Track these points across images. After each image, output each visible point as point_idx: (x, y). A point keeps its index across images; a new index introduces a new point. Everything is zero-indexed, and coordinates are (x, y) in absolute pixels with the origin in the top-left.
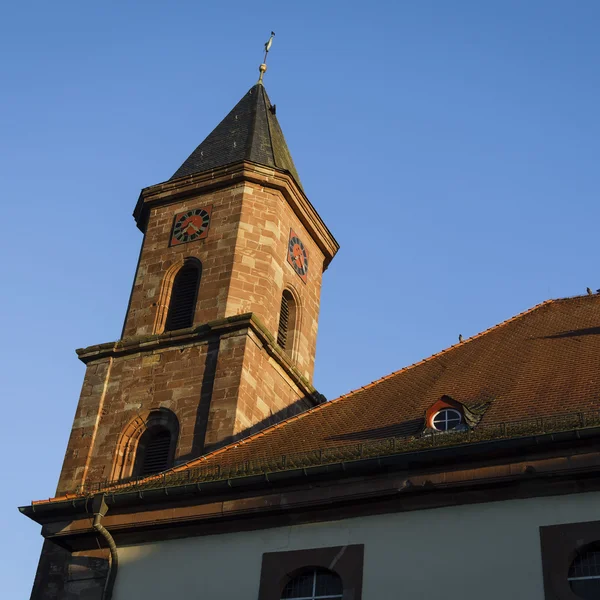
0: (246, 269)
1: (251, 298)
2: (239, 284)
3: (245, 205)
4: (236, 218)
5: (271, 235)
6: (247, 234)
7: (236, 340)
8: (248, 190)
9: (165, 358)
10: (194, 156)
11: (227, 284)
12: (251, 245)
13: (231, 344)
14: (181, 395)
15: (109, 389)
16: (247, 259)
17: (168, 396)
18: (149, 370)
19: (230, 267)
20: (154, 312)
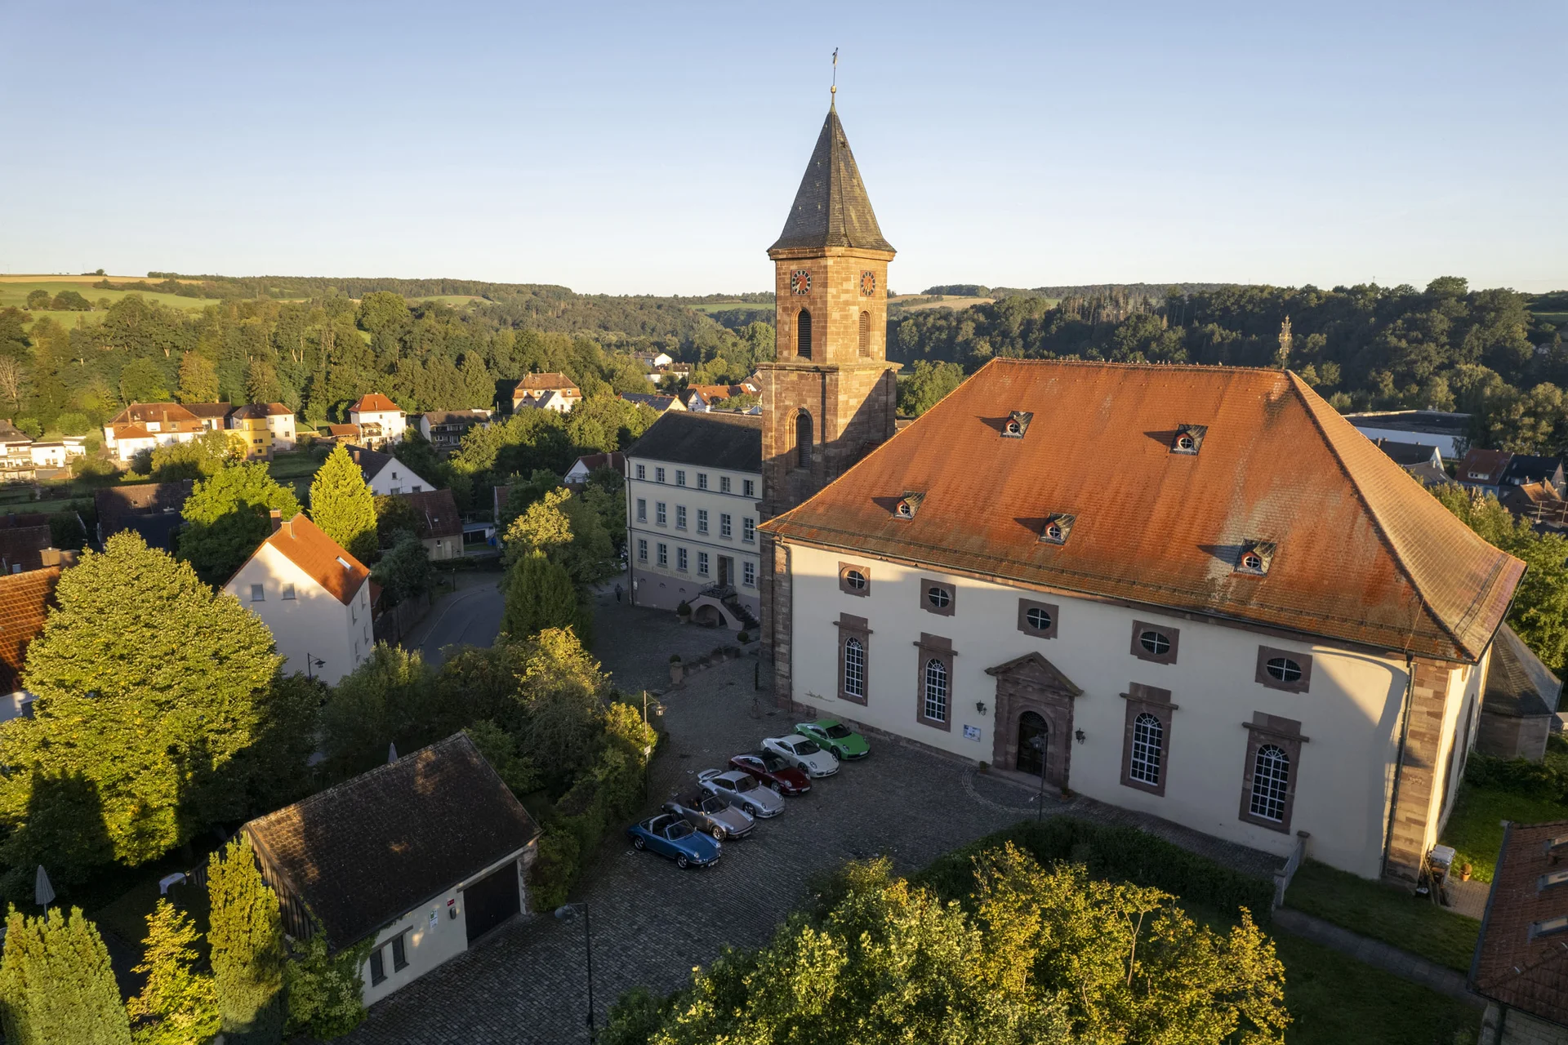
0: (835, 321)
1: (840, 340)
2: (832, 333)
3: (829, 275)
4: (825, 285)
5: (847, 291)
6: (833, 297)
7: (833, 377)
8: (830, 262)
9: (801, 377)
10: (795, 207)
11: (825, 334)
12: (837, 303)
13: (831, 380)
14: (811, 403)
15: (776, 389)
16: (835, 315)
17: (805, 402)
18: (793, 382)
19: (826, 322)
20: (790, 340)
